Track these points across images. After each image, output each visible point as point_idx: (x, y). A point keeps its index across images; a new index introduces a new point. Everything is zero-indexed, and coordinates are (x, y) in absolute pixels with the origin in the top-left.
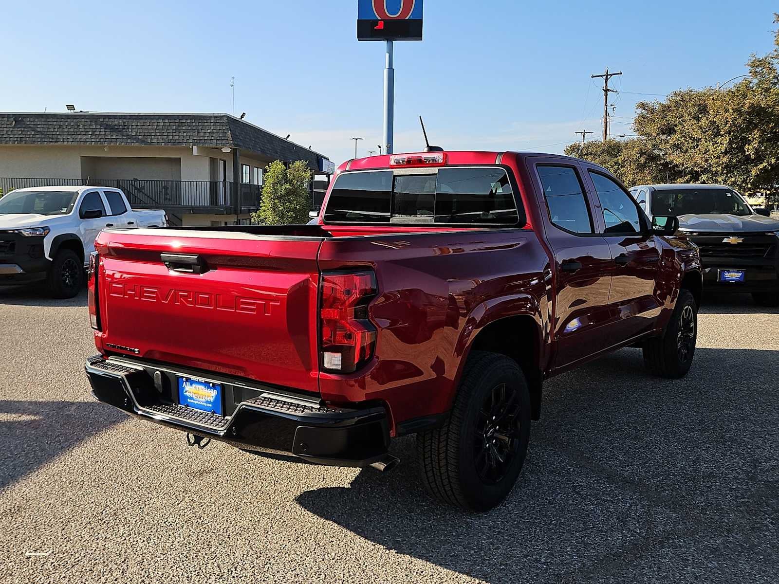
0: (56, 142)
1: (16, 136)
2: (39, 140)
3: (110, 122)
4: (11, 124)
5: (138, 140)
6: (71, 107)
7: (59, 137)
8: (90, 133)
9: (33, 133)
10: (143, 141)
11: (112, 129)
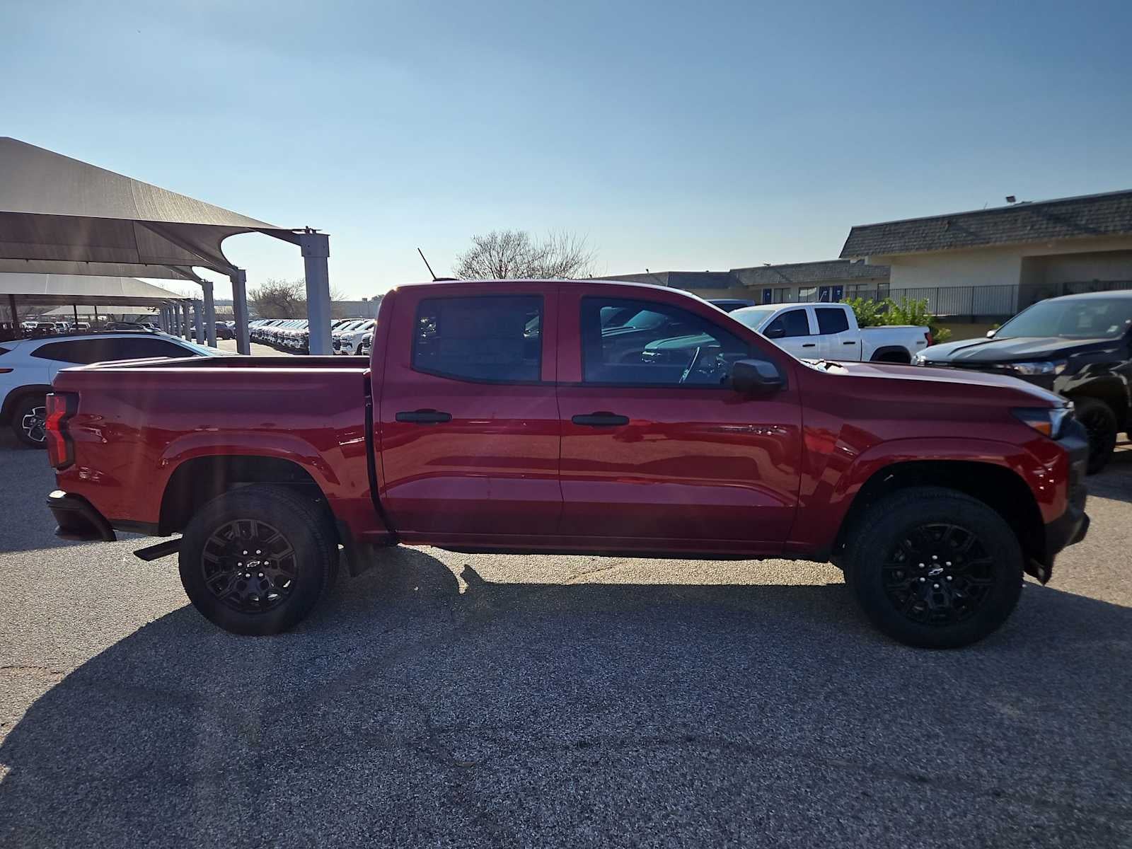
0: (988, 243)
1: (948, 240)
2: (969, 242)
3: (1055, 211)
4: (944, 227)
5: (1087, 230)
6: (1011, 199)
7: (991, 236)
8: (1029, 228)
9: (964, 235)
10: (1095, 231)
11: (1057, 219)
